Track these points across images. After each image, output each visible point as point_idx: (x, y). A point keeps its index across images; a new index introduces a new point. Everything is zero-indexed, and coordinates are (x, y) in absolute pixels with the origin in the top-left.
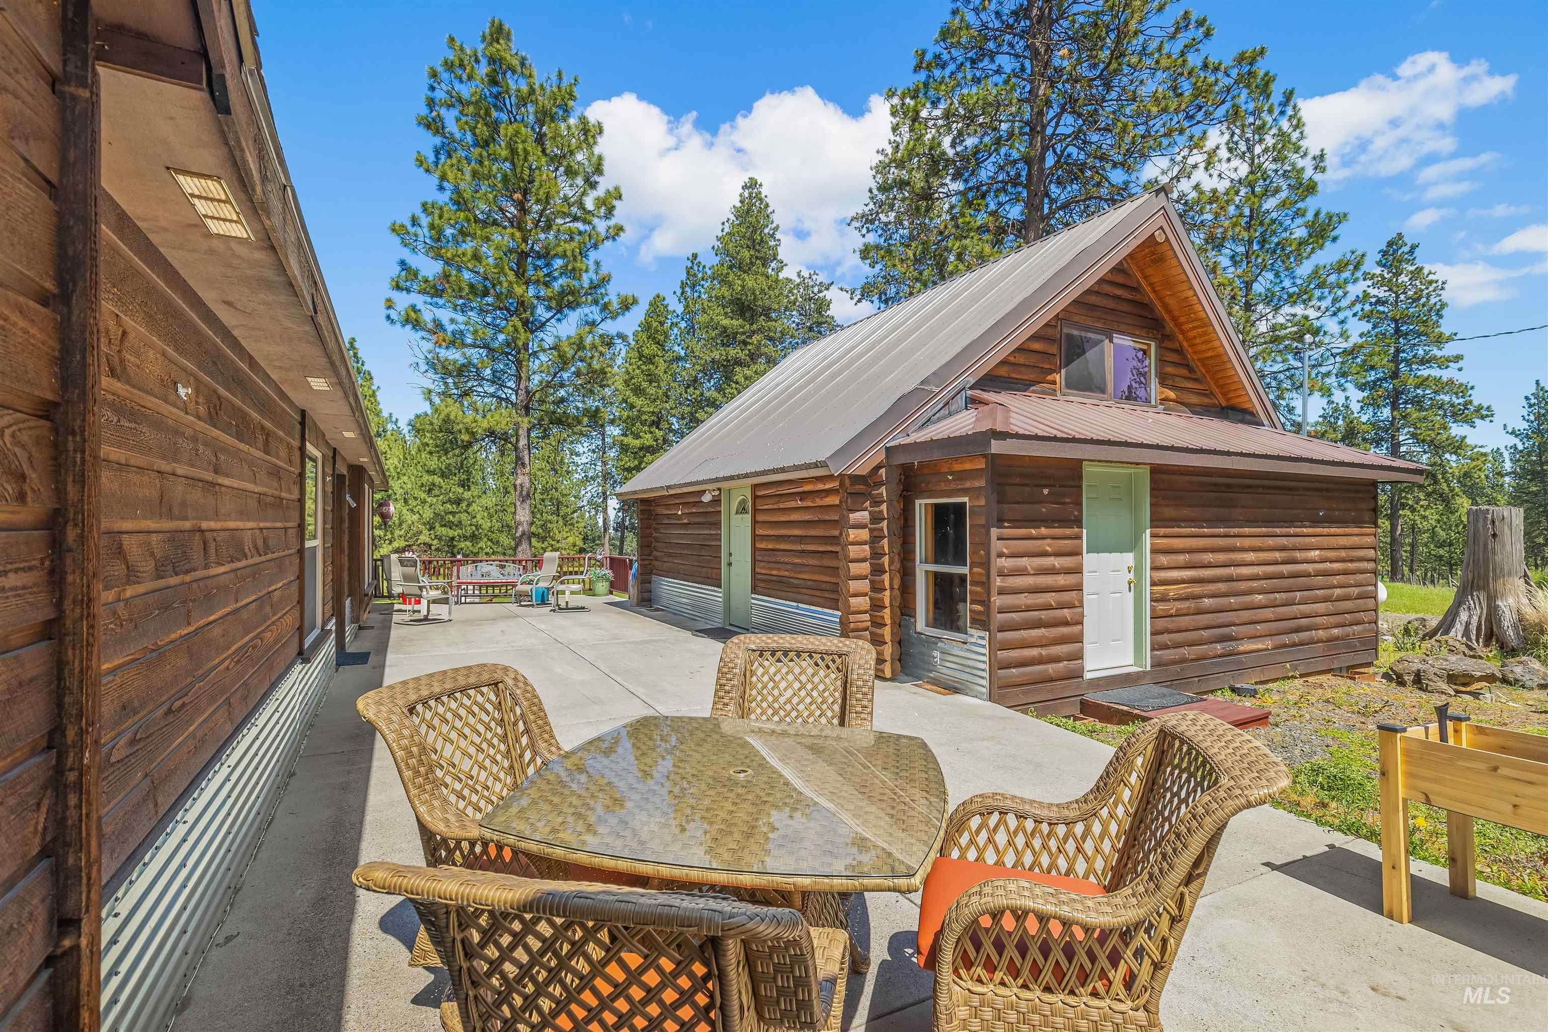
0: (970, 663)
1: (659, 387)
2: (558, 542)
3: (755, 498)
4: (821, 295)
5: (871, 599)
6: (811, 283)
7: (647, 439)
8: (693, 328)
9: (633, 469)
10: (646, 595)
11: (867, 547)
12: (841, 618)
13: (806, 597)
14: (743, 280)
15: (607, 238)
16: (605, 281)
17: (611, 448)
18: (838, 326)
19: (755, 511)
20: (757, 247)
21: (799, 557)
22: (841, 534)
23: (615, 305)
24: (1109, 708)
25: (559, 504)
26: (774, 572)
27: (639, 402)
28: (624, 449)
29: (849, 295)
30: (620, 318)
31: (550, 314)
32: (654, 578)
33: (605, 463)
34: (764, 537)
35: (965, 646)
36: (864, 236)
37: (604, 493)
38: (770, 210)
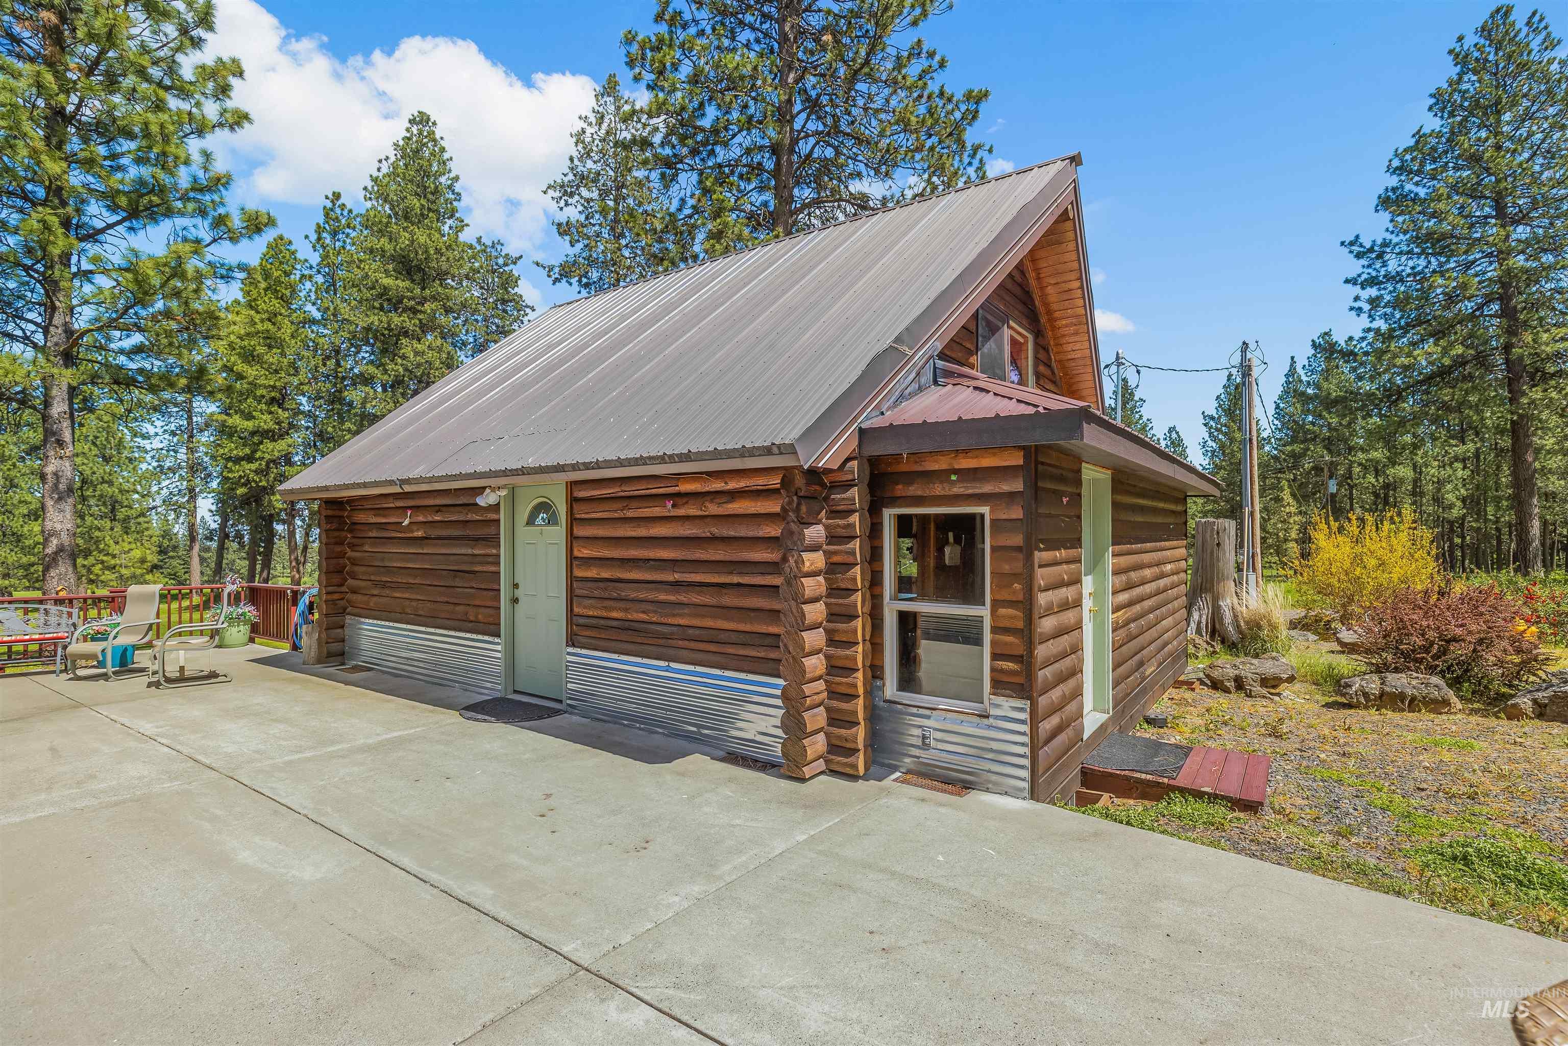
0: (995, 745)
1: (283, 354)
2: (114, 556)
3: (573, 501)
4: (506, 269)
5: (828, 657)
6: (494, 254)
7: (265, 421)
8: (334, 285)
9: (242, 459)
10: (335, 647)
11: (821, 579)
12: (785, 690)
13: (684, 653)
14: (412, 233)
15: (221, 125)
16: (220, 182)
17: (201, 431)
18: (527, 306)
19: (573, 521)
20: (430, 196)
21: (667, 592)
22: (785, 559)
23: (236, 222)
24: (1127, 778)
25: (114, 506)
26: (615, 614)
27: (251, 372)
28: (226, 431)
29: (545, 273)
30: (245, 242)
31: (115, 218)
32: (349, 619)
33: (191, 450)
34: (588, 562)
35: (985, 721)
36: (561, 209)
37: (191, 490)
38: (446, 156)
